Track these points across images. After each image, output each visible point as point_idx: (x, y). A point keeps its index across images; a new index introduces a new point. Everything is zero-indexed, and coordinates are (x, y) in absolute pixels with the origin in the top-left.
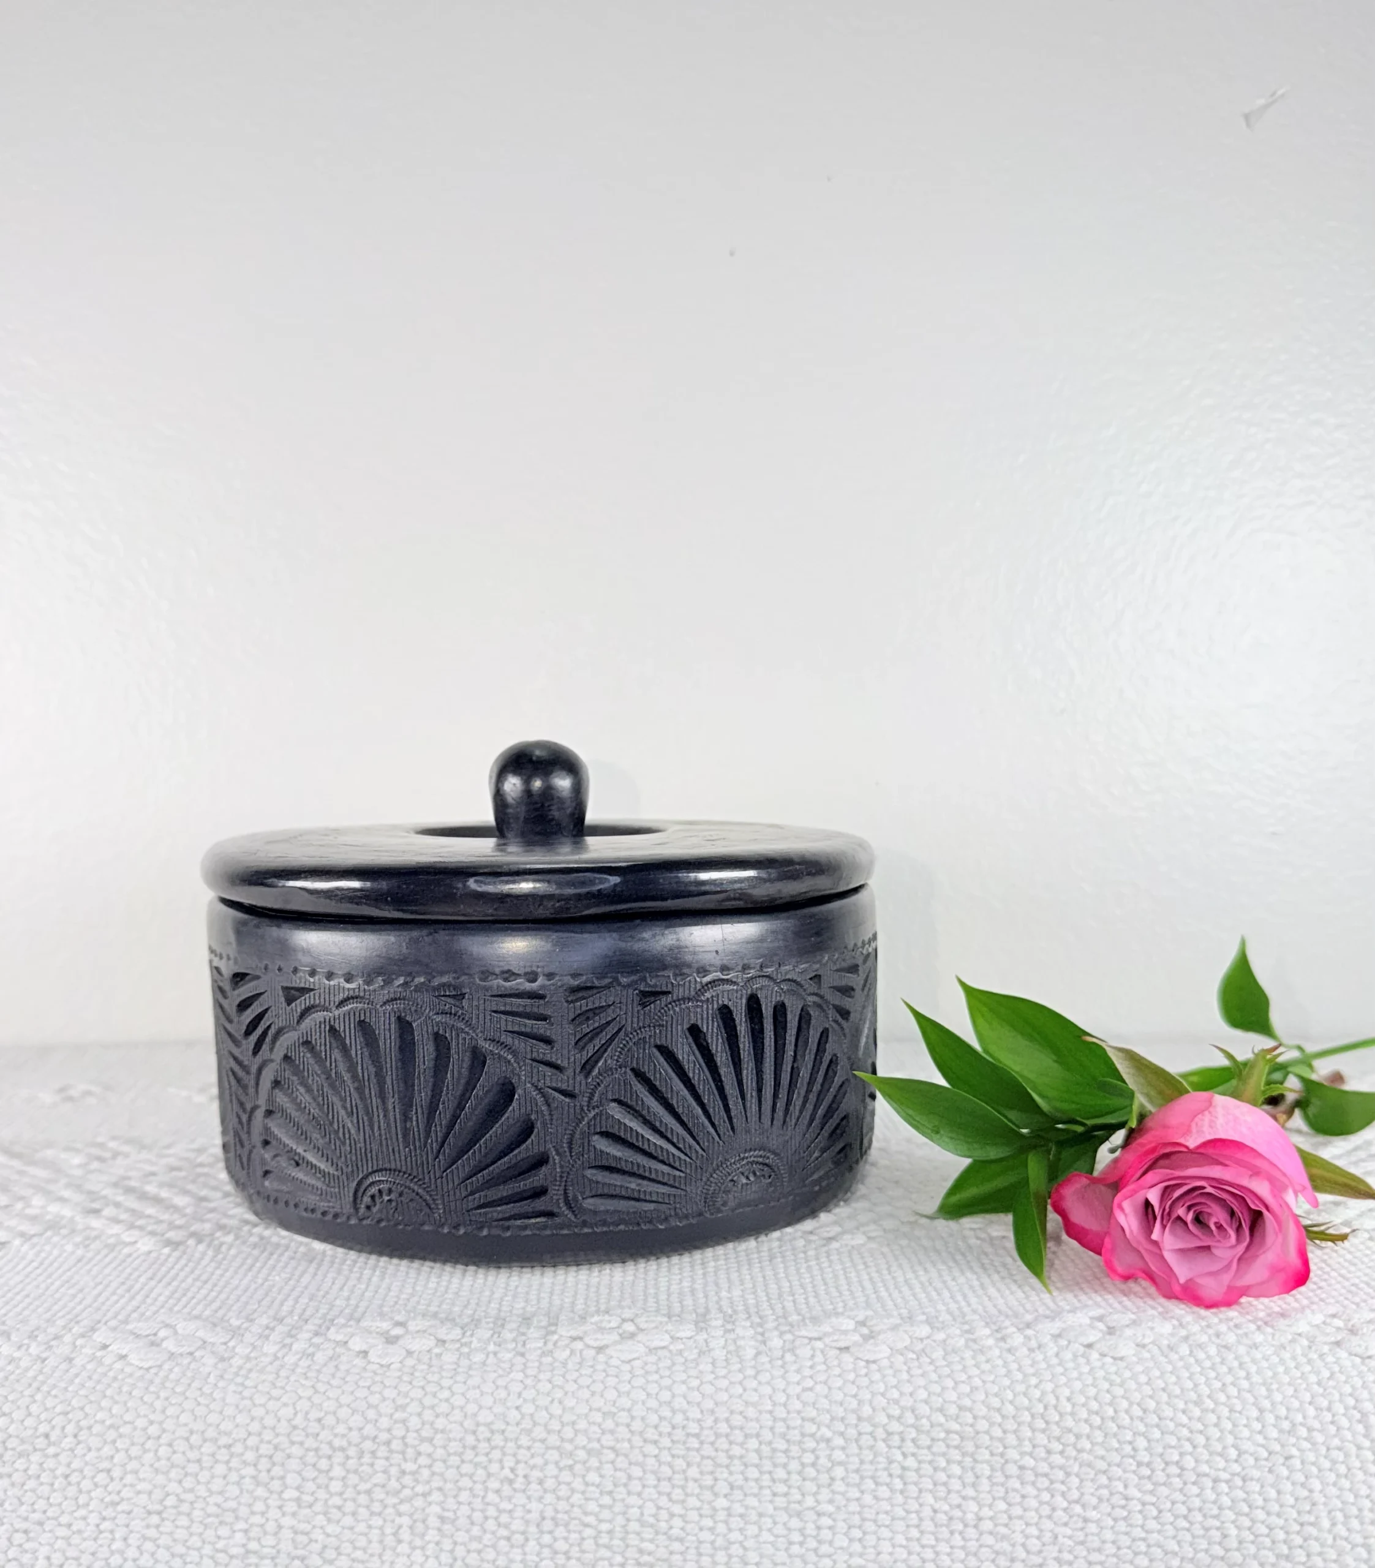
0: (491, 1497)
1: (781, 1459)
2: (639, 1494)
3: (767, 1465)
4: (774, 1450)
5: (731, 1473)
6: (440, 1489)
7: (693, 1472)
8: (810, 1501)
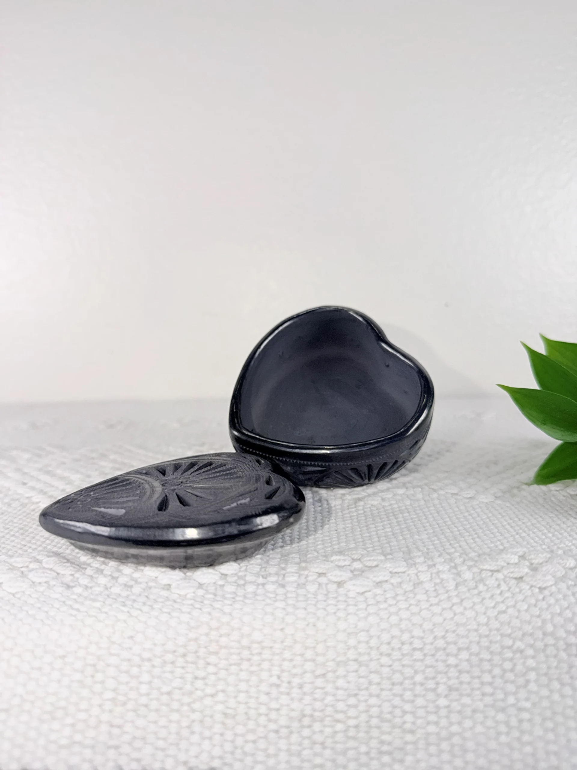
0: (263, 698)
1: (486, 666)
2: (378, 696)
3: (476, 672)
4: (481, 660)
5: (449, 678)
6: (223, 691)
7: (419, 678)
8: (511, 700)
